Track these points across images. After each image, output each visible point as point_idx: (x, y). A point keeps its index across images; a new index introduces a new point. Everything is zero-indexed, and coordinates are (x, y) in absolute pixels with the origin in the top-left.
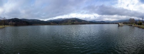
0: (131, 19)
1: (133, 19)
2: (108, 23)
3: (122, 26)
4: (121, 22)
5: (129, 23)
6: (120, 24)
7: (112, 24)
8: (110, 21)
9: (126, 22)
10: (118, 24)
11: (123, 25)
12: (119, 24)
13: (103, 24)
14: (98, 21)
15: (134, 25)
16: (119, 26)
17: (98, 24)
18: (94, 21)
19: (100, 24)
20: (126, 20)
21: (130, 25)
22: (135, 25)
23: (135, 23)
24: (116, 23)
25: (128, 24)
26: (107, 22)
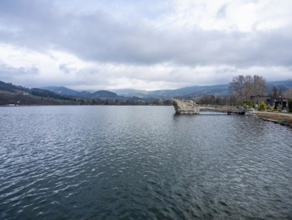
0: (241, 77)
1: (257, 78)
2: (132, 100)
3: (191, 114)
4: (187, 95)
5: (232, 102)
6: (183, 106)
7: (147, 104)
8: (140, 93)
9: (216, 95)
10: (175, 104)
11: (197, 109)
12: (180, 103)
13: (107, 103)
14: (84, 92)
15: (261, 108)
16: (178, 114)
17: (82, 103)
18: (62, 88)
19: (94, 103)
20: (218, 88)
21: (234, 109)
22: (265, 112)
23: (269, 101)
24: (167, 103)
25: (226, 108)
26: (126, 94)
